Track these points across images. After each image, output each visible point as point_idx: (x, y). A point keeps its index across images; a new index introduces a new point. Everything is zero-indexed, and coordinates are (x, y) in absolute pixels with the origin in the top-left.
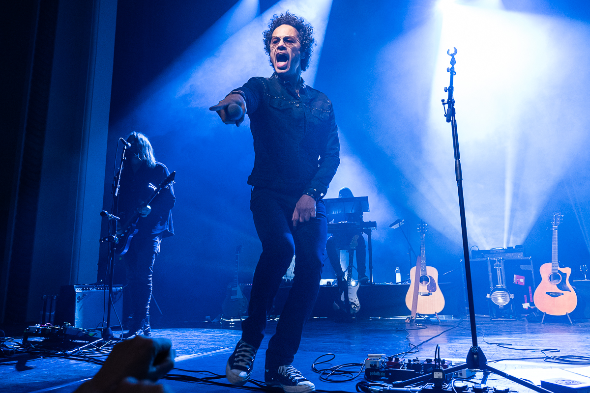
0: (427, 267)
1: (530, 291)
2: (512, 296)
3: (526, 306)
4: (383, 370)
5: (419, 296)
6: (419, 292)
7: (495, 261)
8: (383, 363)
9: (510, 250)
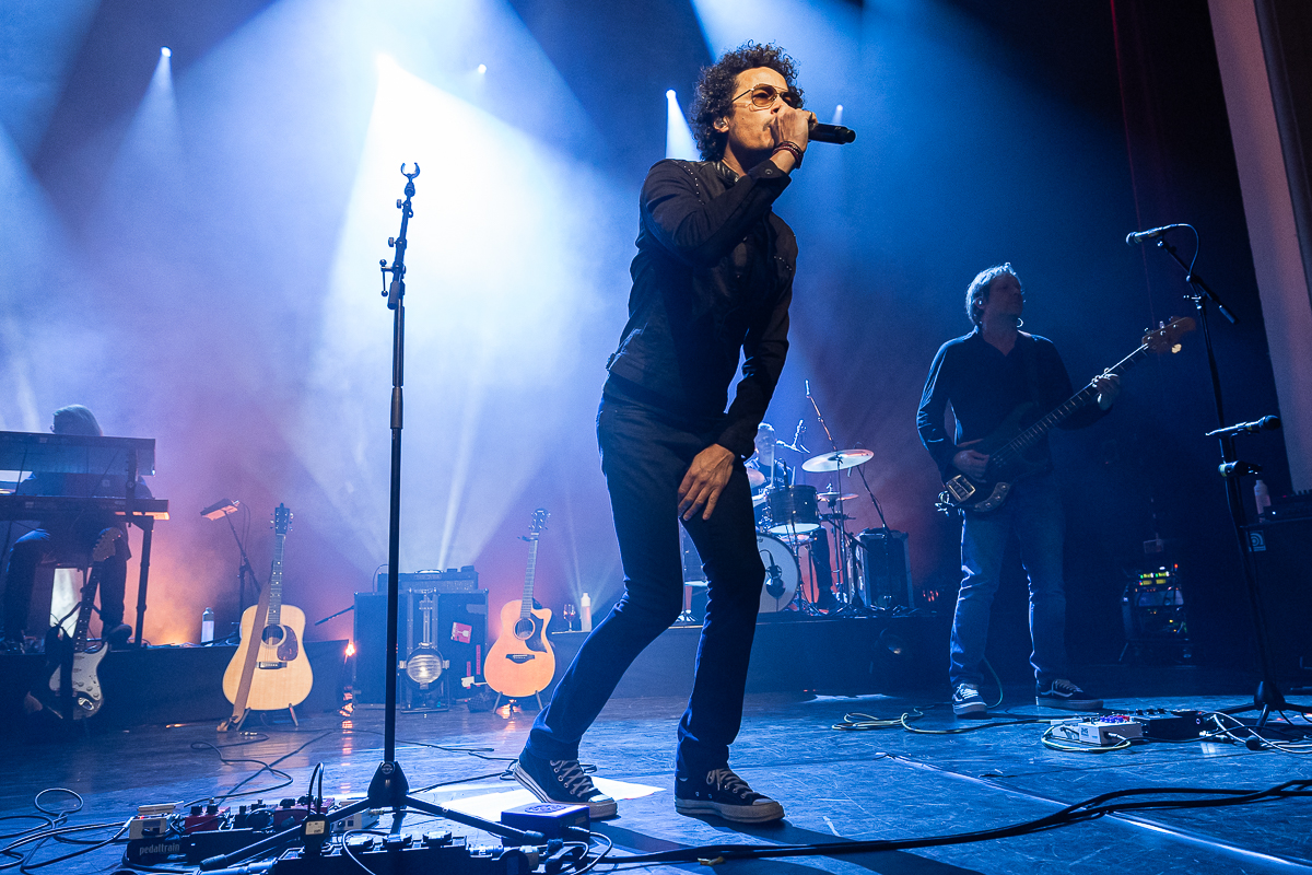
0: (283, 607)
1: (478, 653)
2: (447, 664)
3: (467, 682)
4: (177, 837)
5: (257, 670)
6: (258, 661)
7: (421, 597)
8: (177, 821)
9: (451, 574)
